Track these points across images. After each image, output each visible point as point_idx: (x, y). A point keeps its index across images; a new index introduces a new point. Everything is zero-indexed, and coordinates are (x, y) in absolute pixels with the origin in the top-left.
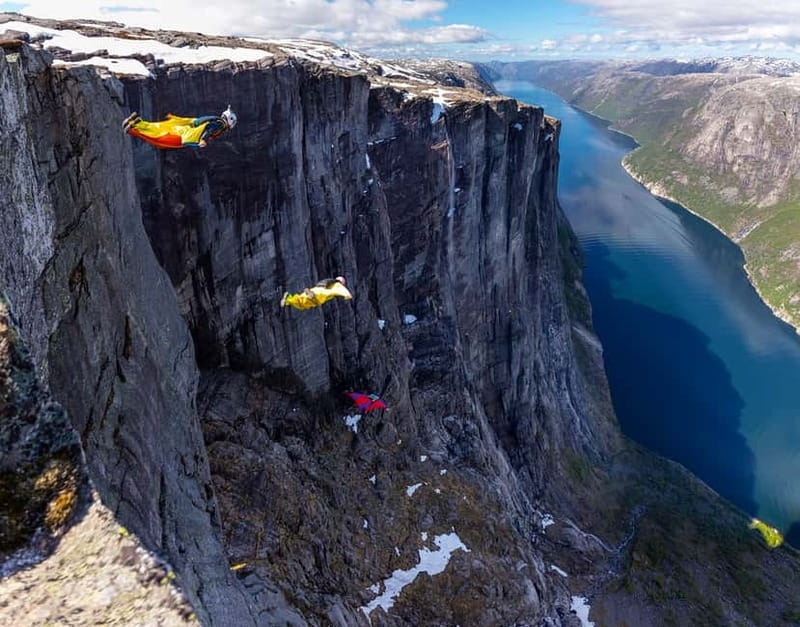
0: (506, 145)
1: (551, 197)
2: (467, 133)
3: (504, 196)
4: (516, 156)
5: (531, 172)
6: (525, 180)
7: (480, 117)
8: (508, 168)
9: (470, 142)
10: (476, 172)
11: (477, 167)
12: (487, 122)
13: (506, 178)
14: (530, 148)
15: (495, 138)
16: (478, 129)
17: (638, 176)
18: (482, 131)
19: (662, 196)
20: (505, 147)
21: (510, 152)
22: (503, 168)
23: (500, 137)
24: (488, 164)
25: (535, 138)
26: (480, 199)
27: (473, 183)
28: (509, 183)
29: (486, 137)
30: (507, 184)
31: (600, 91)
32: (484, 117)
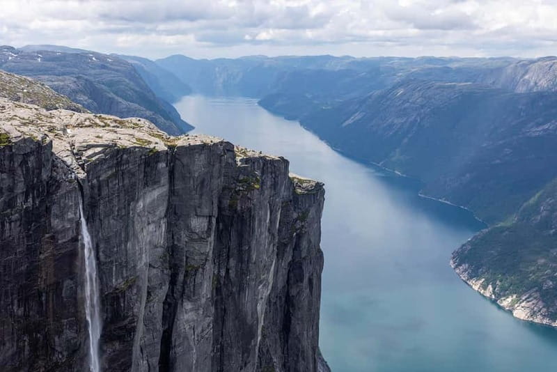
0: (212, 239)
1: (306, 343)
2: (126, 219)
3: (208, 348)
4: (232, 262)
5: (266, 293)
6: (255, 312)
7: (156, 182)
8: (218, 290)
9: (135, 235)
10: (148, 301)
11: (149, 293)
12: (172, 192)
13: (213, 310)
14: (263, 245)
15: (188, 227)
16: (152, 209)
17: (485, 287)
18: (162, 210)
19: (537, 320)
20: (209, 247)
21: (221, 255)
22: (206, 290)
23: (198, 224)
24: (173, 282)
25: (272, 222)
26: (155, 360)
27: (141, 327)
28: (220, 320)
29: (169, 225)
30: (215, 321)
31: (398, 121)
32: (164, 180)
